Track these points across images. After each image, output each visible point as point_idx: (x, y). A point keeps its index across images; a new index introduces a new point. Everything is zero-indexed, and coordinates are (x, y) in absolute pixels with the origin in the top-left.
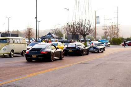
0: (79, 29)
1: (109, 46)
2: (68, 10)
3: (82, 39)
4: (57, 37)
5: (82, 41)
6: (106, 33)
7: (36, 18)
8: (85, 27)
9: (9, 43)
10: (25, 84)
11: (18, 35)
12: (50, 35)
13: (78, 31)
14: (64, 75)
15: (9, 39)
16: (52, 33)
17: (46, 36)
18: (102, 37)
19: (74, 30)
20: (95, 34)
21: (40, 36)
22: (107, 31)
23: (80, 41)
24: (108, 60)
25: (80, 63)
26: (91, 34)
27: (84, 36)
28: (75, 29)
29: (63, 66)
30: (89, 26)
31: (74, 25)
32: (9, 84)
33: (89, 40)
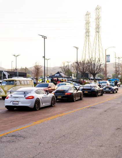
0: (89, 68)
1: (120, 86)
2: (77, 48)
3: (92, 77)
4: (66, 76)
5: (92, 80)
6: (116, 71)
7: (44, 57)
8: (95, 65)
9: (16, 85)
10: (30, 134)
11: (26, 73)
12: (59, 75)
13: (88, 70)
14: (70, 122)
15: (16, 81)
16: (61, 72)
17: (54, 75)
18: (113, 75)
19: (83, 69)
20: (105, 73)
21: (49, 74)
22: (118, 69)
23: (89, 80)
24: (118, 104)
25: (88, 108)
26: (101, 73)
27: (94, 75)
28: (85, 68)
29: (70, 112)
30: (99, 65)
31: (83, 63)
32: (13, 134)
33: (99, 78)
